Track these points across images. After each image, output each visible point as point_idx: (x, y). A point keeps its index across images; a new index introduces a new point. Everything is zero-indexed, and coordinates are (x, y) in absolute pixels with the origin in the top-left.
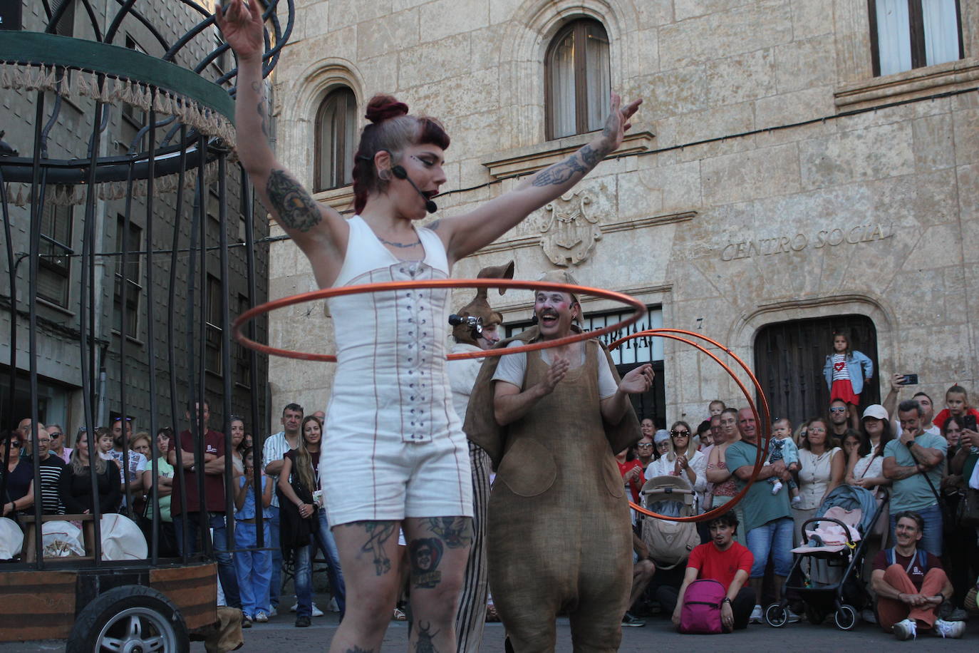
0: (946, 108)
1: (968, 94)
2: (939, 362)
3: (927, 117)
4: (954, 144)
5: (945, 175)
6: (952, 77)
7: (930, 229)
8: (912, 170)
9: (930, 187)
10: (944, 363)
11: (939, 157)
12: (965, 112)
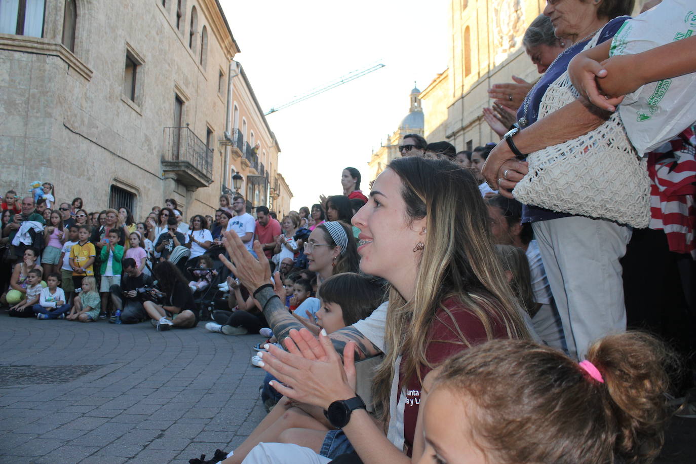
0: (30, 59)
1: (42, 56)
2: (6, 182)
3: (19, 60)
4: (31, 78)
5: (23, 91)
6: (35, 45)
7: (12, 116)
8: (6, 85)
9: (15, 96)
10: (8, 183)
11: (22, 82)
12: (39, 64)
